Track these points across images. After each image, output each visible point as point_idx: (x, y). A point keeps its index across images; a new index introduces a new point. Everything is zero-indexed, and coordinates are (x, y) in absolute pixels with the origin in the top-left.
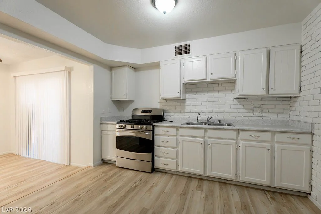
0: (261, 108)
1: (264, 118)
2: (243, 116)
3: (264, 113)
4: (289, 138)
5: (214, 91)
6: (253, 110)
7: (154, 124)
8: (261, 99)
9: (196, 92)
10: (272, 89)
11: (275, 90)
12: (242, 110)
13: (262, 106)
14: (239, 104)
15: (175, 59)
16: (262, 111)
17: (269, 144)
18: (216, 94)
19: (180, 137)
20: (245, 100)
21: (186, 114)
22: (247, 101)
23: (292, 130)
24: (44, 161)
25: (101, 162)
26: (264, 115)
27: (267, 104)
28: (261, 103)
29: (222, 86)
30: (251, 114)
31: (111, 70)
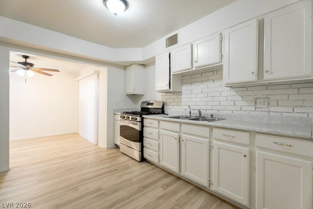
0: (267, 100)
1: (271, 114)
2: (242, 110)
3: (271, 106)
4: (275, 143)
5: (208, 80)
6: (256, 103)
7: (144, 116)
8: (267, 88)
9: (191, 83)
10: (267, 72)
11: (271, 73)
12: (240, 102)
13: (268, 96)
14: (237, 94)
15: (166, 51)
16: (269, 104)
17: (247, 149)
18: (211, 84)
19: (161, 131)
20: (245, 89)
21: (183, 107)
22: (247, 91)
23: (278, 131)
24: (87, 140)
25: (115, 146)
26: (272, 109)
27: (275, 93)
28: (267, 92)
29: (217, 74)
30: (253, 108)
31: (125, 69)
